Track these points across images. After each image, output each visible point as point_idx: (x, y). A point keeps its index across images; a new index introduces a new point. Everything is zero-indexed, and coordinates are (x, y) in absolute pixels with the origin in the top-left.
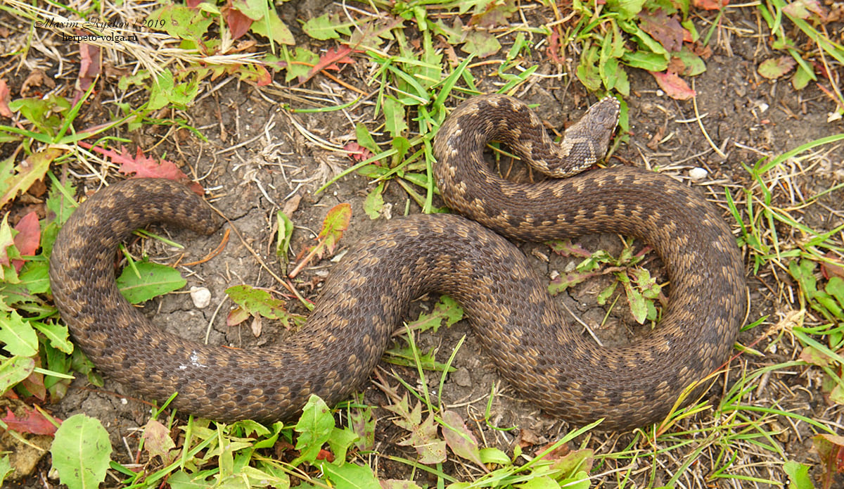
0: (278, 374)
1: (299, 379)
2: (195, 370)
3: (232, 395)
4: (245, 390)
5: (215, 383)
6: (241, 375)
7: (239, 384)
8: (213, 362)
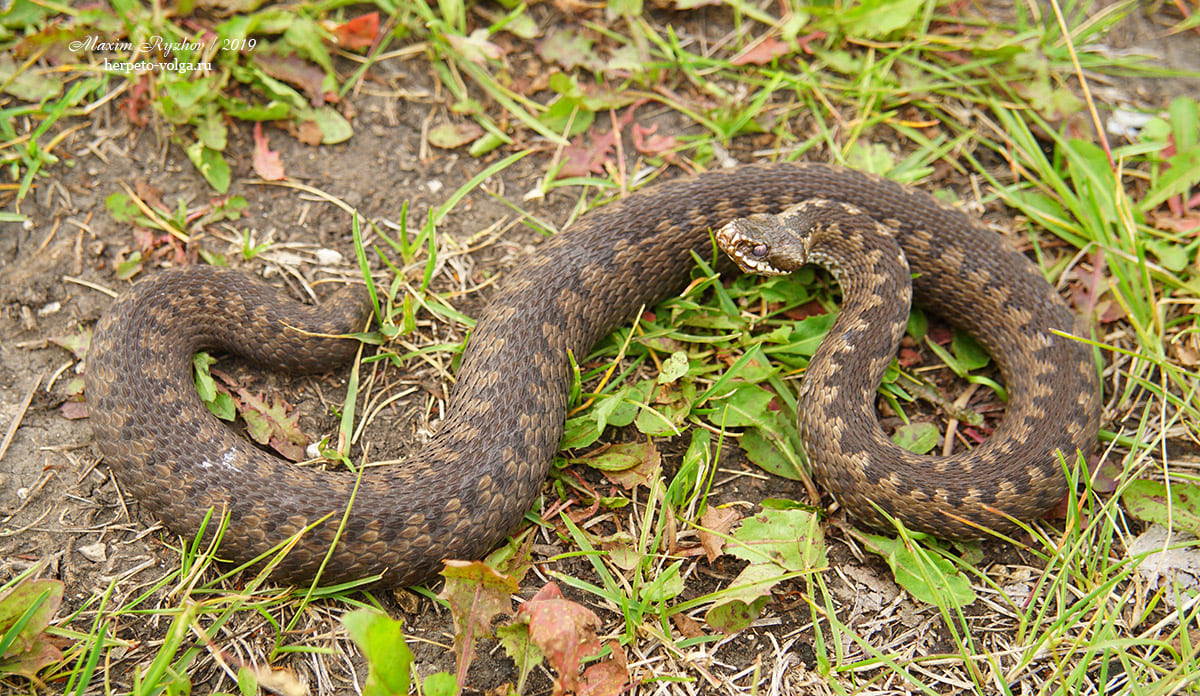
0: (334, 501)
1: (364, 514)
2: (222, 473)
3: (262, 520)
4: (282, 515)
5: (243, 497)
6: (283, 493)
7: (276, 505)
8: (251, 469)
